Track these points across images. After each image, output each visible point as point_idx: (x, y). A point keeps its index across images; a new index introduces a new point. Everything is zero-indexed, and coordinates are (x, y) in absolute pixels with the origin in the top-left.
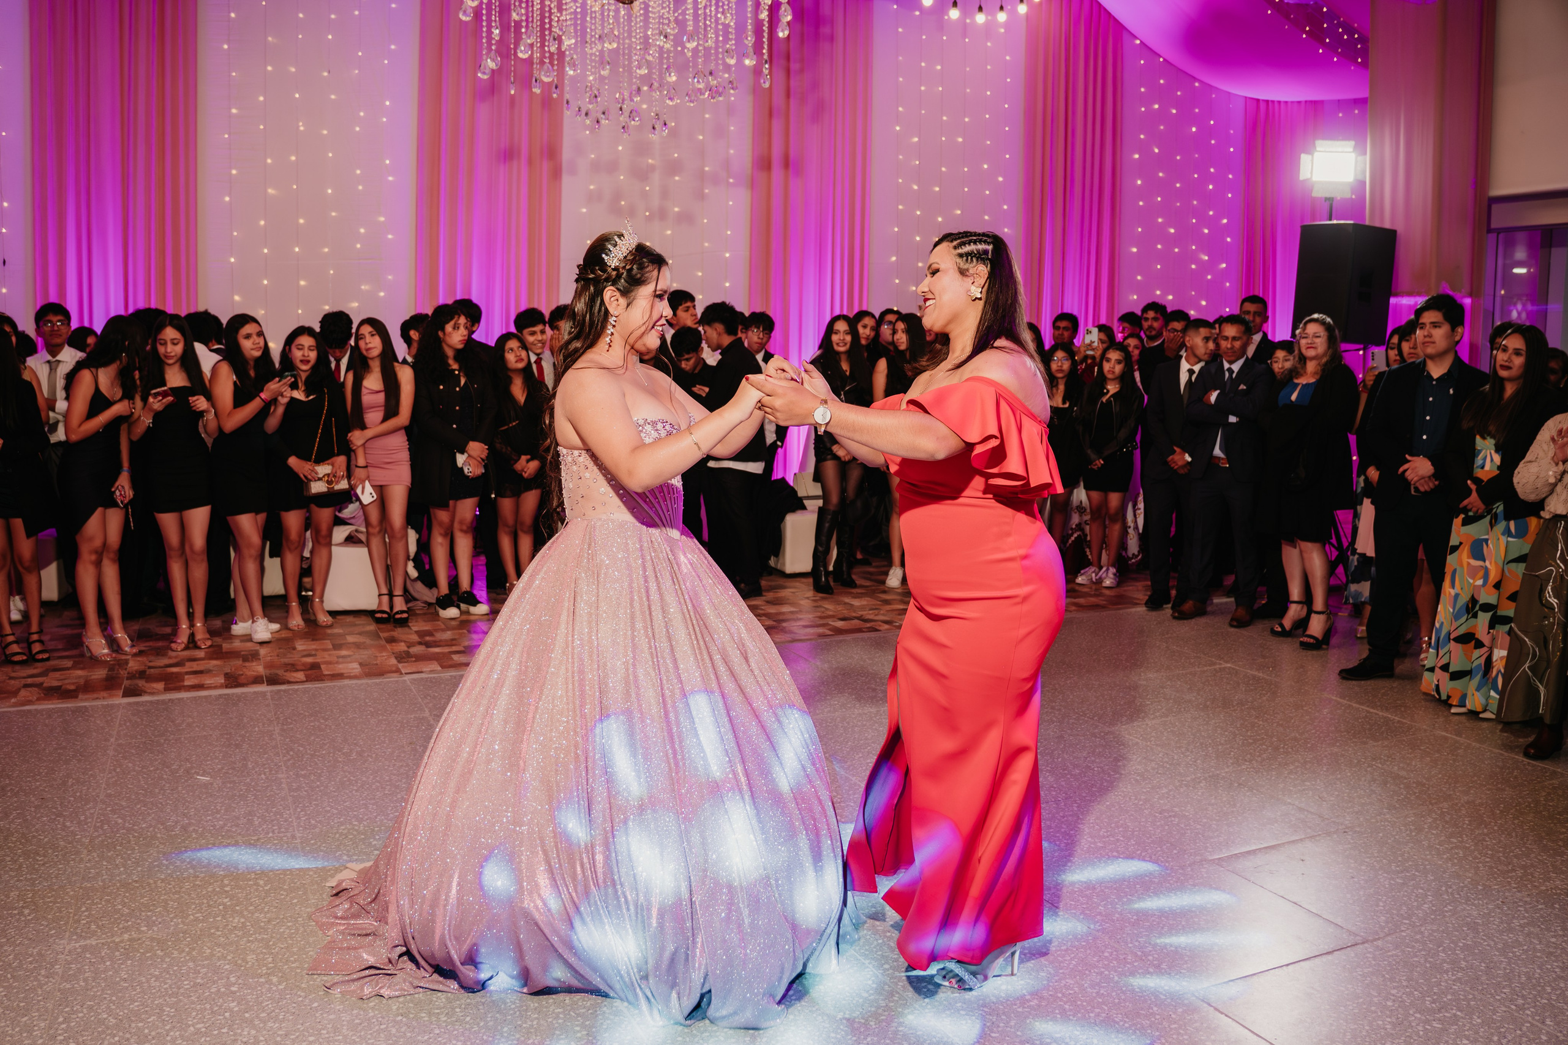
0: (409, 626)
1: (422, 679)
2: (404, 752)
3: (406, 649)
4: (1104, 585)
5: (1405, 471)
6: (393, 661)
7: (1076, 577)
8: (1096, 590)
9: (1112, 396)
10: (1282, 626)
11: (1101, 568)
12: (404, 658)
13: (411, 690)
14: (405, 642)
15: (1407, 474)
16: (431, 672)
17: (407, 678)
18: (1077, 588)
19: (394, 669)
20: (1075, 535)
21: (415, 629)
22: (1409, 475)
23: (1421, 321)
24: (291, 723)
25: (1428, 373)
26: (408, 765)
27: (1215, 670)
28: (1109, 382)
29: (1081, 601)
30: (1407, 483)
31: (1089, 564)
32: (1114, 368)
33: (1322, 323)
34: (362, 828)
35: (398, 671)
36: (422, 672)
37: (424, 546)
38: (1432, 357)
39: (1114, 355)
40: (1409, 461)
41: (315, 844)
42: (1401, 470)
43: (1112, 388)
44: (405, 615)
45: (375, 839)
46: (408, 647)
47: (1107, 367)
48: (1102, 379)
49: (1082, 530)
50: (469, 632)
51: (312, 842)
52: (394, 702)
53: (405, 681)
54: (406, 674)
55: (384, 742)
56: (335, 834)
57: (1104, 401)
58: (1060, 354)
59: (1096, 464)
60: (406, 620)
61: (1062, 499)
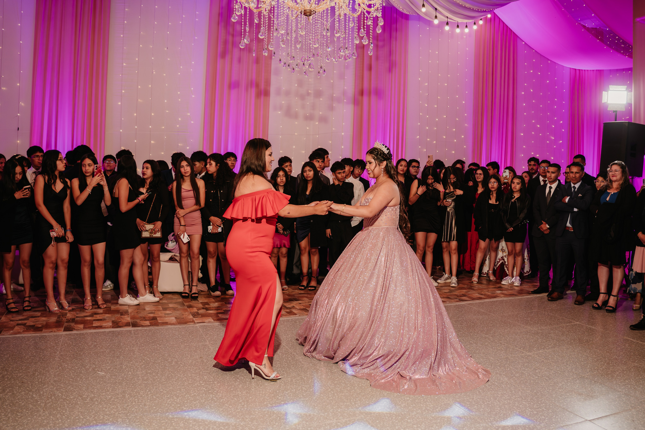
0: (198, 300)
1: (205, 326)
2: (197, 362)
3: (197, 311)
4: (515, 285)
6: (191, 317)
7: (502, 281)
8: (511, 287)
9: (516, 199)
10: (597, 304)
11: (513, 277)
12: (196, 315)
13: (200, 331)
14: (196, 307)
16: (209, 322)
17: (198, 325)
18: (502, 286)
19: (191, 320)
20: (501, 262)
21: (200, 301)
24: (143, 346)
26: (199, 369)
27: (572, 325)
28: (514, 193)
29: (505, 292)
31: (507, 275)
33: (620, 165)
34: (178, 401)
35: (193, 321)
36: (204, 322)
37: (205, 263)
39: (516, 181)
41: (156, 409)
43: (517, 195)
44: (197, 295)
45: (185, 407)
46: (198, 310)
47: (513, 186)
48: (512, 192)
49: (504, 260)
50: (226, 303)
51: (154, 407)
52: (192, 337)
53: (197, 326)
54: (197, 323)
55: (188, 357)
56: (166, 403)
57: (513, 201)
58: (493, 180)
59: (510, 230)
60: (197, 297)
61: (495, 245)
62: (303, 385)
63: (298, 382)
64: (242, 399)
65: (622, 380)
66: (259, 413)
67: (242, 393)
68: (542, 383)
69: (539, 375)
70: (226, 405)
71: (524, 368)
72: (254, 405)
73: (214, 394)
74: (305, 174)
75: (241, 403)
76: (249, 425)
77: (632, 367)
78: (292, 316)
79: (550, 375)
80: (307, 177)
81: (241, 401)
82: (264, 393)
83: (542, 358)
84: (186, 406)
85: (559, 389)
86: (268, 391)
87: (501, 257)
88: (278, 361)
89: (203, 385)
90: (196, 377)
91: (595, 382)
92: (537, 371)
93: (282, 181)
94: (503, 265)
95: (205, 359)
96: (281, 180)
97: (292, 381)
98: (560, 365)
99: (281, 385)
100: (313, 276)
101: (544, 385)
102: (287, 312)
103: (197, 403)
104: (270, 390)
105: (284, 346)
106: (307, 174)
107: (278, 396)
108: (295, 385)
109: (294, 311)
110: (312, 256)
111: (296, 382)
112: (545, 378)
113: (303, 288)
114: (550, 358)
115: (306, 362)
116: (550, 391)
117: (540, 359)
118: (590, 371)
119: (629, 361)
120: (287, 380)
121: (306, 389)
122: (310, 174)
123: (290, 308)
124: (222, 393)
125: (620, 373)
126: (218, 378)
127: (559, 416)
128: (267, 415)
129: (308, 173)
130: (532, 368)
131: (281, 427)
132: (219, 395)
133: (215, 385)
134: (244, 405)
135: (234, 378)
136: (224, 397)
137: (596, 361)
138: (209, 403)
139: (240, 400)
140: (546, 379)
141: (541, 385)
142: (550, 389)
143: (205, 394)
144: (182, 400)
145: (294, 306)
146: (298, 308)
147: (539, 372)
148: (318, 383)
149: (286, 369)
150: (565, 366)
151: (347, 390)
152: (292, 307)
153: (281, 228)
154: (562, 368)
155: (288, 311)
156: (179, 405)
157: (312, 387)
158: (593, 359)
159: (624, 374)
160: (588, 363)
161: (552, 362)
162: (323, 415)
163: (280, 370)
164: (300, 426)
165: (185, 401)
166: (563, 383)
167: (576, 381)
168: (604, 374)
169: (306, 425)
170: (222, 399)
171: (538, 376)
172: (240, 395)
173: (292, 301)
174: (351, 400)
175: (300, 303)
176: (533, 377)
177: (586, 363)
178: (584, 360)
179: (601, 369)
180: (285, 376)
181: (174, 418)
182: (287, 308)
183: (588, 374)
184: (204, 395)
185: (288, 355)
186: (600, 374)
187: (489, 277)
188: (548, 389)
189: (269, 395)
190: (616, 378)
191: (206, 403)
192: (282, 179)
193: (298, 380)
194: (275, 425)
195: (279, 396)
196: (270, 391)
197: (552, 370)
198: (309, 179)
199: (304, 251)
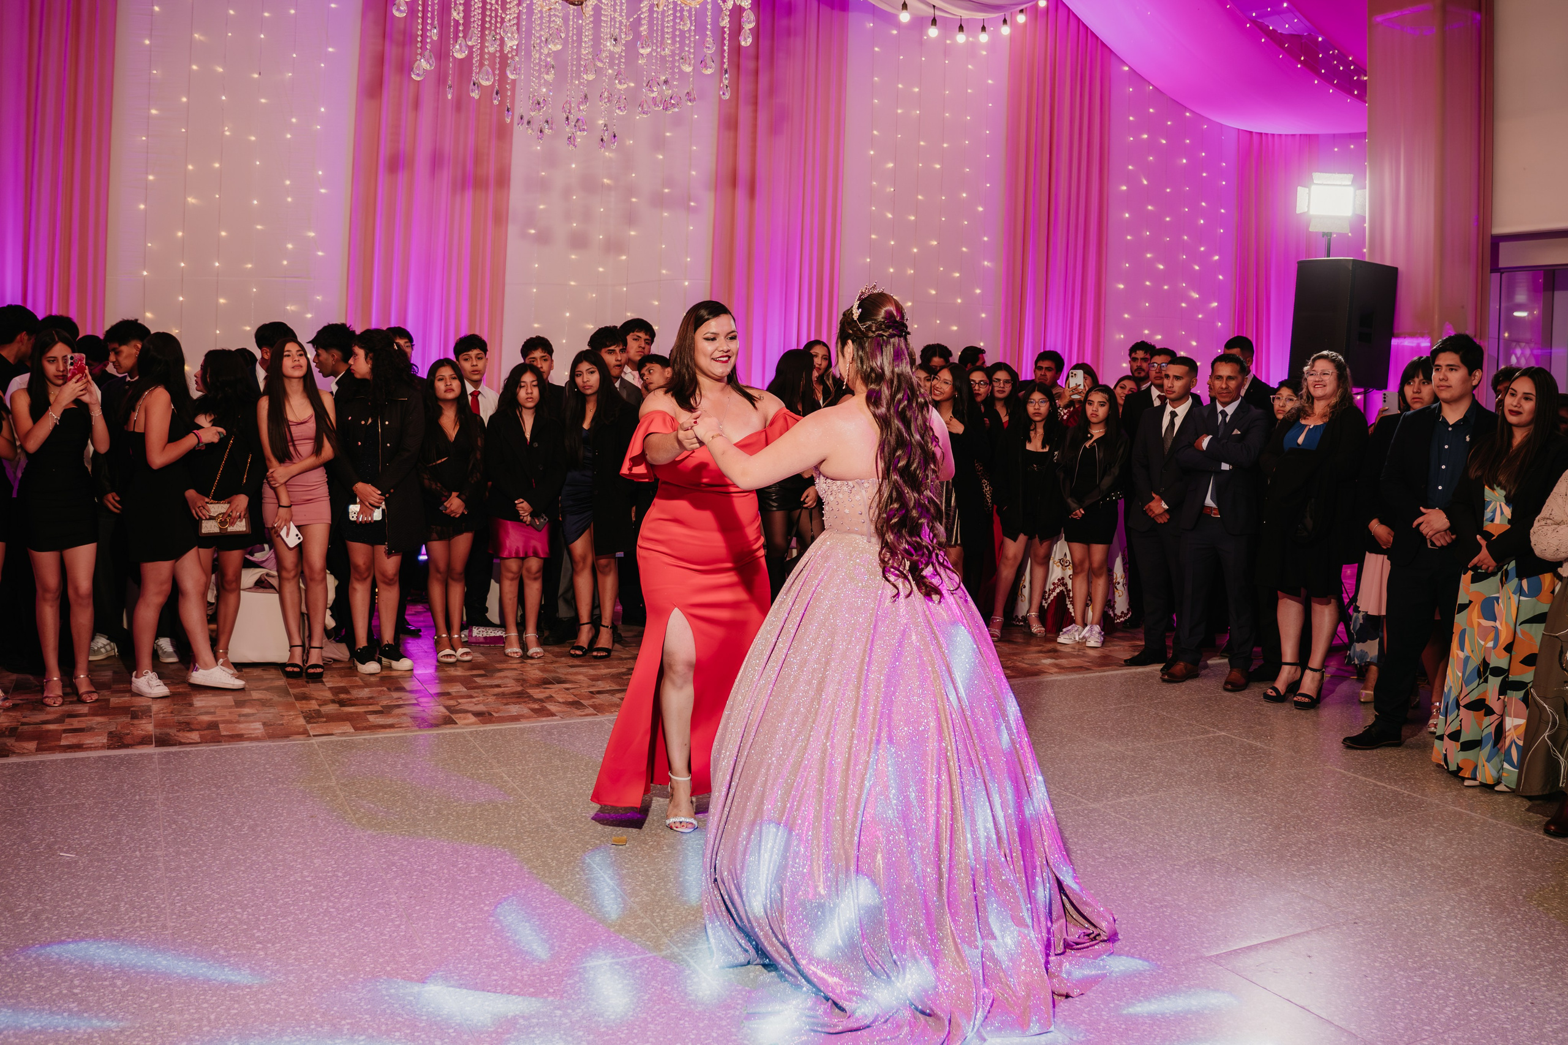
0: (322, 682)
1: (332, 742)
2: (303, 827)
3: (317, 707)
4: (1088, 644)
5: (1420, 524)
6: (301, 721)
7: (1058, 636)
8: (1079, 650)
9: (1095, 441)
10: (1274, 689)
11: (1085, 625)
12: (313, 717)
13: (318, 754)
14: (317, 699)
15: (1422, 527)
16: (343, 734)
17: (314, 741)
18: (1059, 647)
19: (301, 730)
20: (1058, 590)
21: (329, 685)
22: (1424, 529)
23: (1437, 363)
24: (178, 791)
25: (1444, 418)
26: (306, 842)
27: (1209, 738)
28: (1092, 426)
29: (1063, 662)
30: (1422, 538)
31: (1071, 621)
32: (1097, 411)
33: (1333, 361)
34: (245, 917)
35: (306, 733)
36: (332, 734)
37: (344, 593)
38: (1448, 402)
39: (1097, 397)
40: (1424, 514)
41: (189, 935)
42: (1415, 523)
43: (1097, 432)
44: (319, 670)
45: (259, 930)
46: (320, 706)
47: (1089, 410)
48: (1087, 424)
49: (1065, 585)
50: (390, 690)
51: (185, 933)
52: (298, 768)
53: (312, 744)
54: (314, 736)
55: (281, 815)
56: (214, 923)
57: (1087, 446)
58: (1037, 396)
59: (1076, 514)
60: (320, 675)
61: (1042, 551)
62: (547, 879)
63: (535, 871)
64: (397, 911)
65: (1302, 865)
66: (432, 942)
67: (398, 898)
68: (1112, 873)
69: (1109, 855)
70: (357, 925)
71: (1076, 840)
72: (423, 924)
73: (331, 901)
74: (579, 380)
75: (392, 920)
76: (405, 971)
77: (1331, 836)
78: (544, 719)
79: (1135, 854)
80: (584, 387)
81: (394, 916)
82: (450, 897)
83: (1123, 816)
84: (262, 928)
85: (1149, 886)
86: (461, 892)
87: (1059, 580)
88: (495, 824)
89: (309, 879)
90: (296, 861)
91: (1238, 869)
92: (1104, 846)
93: (530, 396)
94: (1062, 597)
95: (322, 820)
96: (527, 394)
97: (521, 868)
98: (1164, 831)
99: (493, 879)
100: (603, 623)
101: (1115, 879)
102: (533, 710)
103: (289, 921)
104: (466, 889)
105: (516, 790)
106: (585, 380)
107: (484, 903)
108: (528, 878)
109: (552, 707)
110: (600, 576)
111: (529, 873)
112: (1121, 862)
113: (578, 652)
114: (1142, 814)
115: (560, 825)
116: (1129, 891)
117: (1119, 818)
118: (1230, 845)
119: (1326, 821)
120: (509, 868)
121: (551, 889)
122: (591, 379)
123: (541, 701)
124: (351, 899)
125: (1301, 848)
126: (347, 864)
127: (1139, 948)
128: (450, 949)
129: (586, 377)
130: (1094, 839)
131: (479, 974)
132: (345, 902)
133: (338, 880)
134: (399, 926)
135: (384, 863)
136: (354, 907)
137: (1250, 822)
138: (319, 920)
139: (392, 914)
140: (1124, 865)
141: (1109, 878)
142: (1128, 888)
143: (312, 901)
144: (254, 915)
145: (551, 697)
146: (561, 700)
147: (1110, 848)
148: (582, 873)
149: (512, 842)
150: (1174, 833)
151: (648, 890)
152: (547, 698)
153: (526, 511)
154: (1167, 838)
155: (536, 706)
156: (245, 927)
157: (566, 883)
158: (1244, 818)
159: (1310, 851)
160: (1229, 827)
161: (1146, 824)
162: (583, 947)
163: (495, 845)
164: (524, 972)
165: (262, 918)
166: (1162, 872)
167: (1194, 867)
168: (1264, 851)
169: (541, 969)
170: (349, 911)
171: (1107, 858)
172: (394, 902)
173: (551, 683)
174: (653, 912)
175: (567, 689)
176: (1094, 859)
177: (1224, 825)
178: (1221, 819)
179: (1259, 839)
180: (507, 858)
181: (230, 957)
182: (536, 701)
183: (1224, 852)
184: (308, 903)
185: (520, 811)
186: (1254, 850)
187: (1029, 627)
188: (1123, 887)
189: (462, 901)
190: (1288, 860)
191: (310, 921)
192: (529, 391)
193: (536, 868)
194: (465, 969)
195: (486, 905)
196: (467, 893)
197: (1141, 842)
198: (589, 392)
199: (581, 565)
